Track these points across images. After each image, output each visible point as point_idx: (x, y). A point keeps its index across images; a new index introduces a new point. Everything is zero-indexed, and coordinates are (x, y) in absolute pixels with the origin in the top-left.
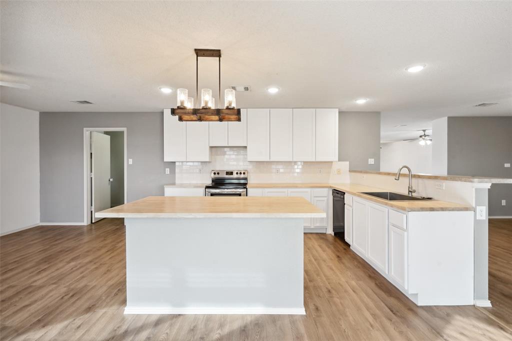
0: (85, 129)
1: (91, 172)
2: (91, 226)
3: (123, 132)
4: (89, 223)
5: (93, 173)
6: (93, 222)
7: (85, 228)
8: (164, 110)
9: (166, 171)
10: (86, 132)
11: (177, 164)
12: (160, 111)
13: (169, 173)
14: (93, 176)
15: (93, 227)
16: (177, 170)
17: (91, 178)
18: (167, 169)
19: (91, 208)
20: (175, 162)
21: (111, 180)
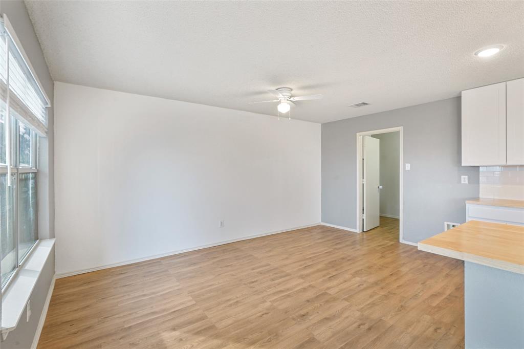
0: (358, 134)
1: (363, 178)
2: (363, 235)
3: (398, 132)
4: (361, 231)
5: (365, 180)
6: (365, 230)
7: (358, 236)
8: (463, 93)
9: (462, 180)
10: (359, 137)
11: (481, 169)
12: (455, 95)
13: (467, 182)
14: (365, 183)
15: (365, 236)
16: (482, 179)
17: (363, 184)
18: (462, 177)
19: (363, 216)
20: (478, 167)
21: (381, 187)
